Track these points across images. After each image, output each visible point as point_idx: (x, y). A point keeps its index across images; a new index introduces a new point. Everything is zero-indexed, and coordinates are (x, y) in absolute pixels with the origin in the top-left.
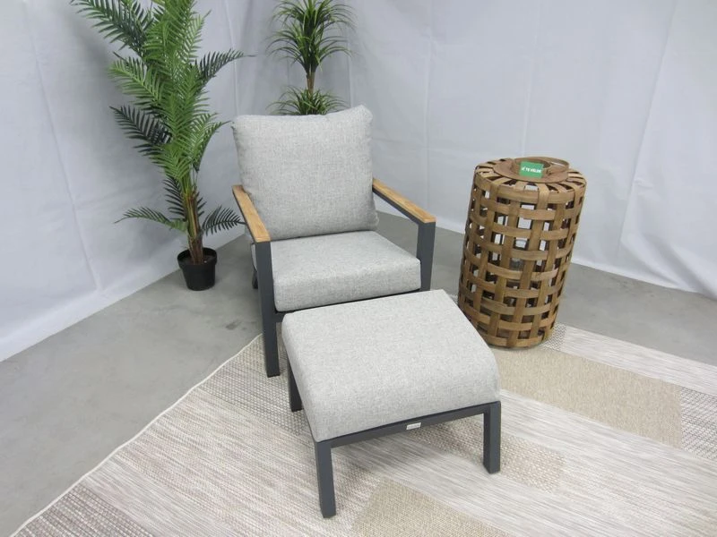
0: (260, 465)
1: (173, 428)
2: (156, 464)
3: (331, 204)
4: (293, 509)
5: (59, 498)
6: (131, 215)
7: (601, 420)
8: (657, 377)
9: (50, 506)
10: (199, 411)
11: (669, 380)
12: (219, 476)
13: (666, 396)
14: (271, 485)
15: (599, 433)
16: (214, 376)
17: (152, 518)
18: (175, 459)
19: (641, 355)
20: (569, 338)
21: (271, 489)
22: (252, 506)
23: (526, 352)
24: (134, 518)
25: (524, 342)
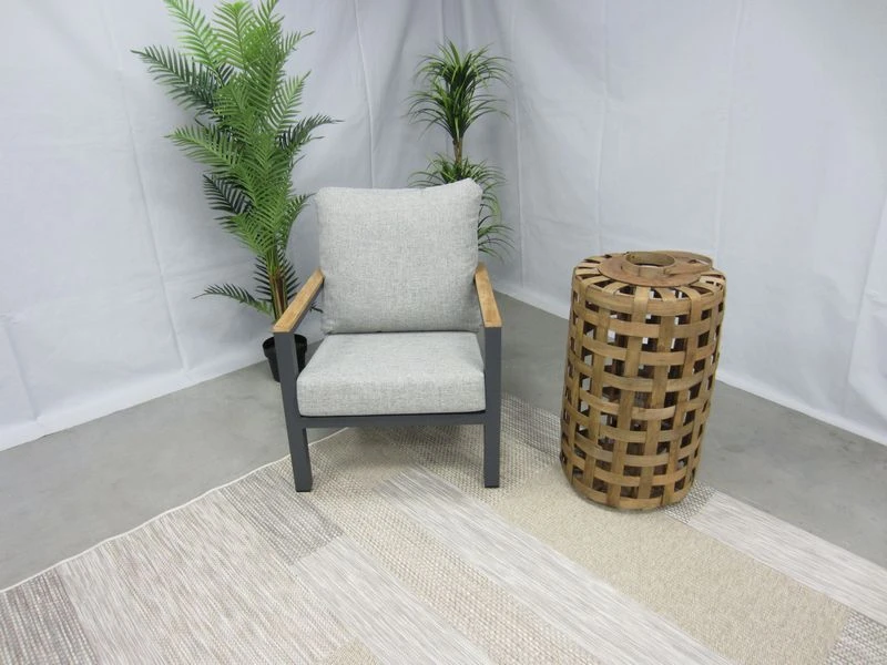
0: (230, 589)
1: (169, 530)
2: (133, 564)
3: (414, 295)
4: (235, 649)
5: (30, 578)
6: (213, 291)
7: (693, 633)
8: (820, 589)
9: (17, 585)
10: (206, 516)
11: (839, 597)
12: (183, 591)
13: (821, 619)
14: (228, 615)
15: (679, 649)
16: (242, 481)
17: (95, 620)
18: (154, 564)
19: (812, 552)
20: (712, 509)
21: (226, 620)
22: (196, 633)
23: (634, 516)
24: (80, 617)
25: (630, 503)
